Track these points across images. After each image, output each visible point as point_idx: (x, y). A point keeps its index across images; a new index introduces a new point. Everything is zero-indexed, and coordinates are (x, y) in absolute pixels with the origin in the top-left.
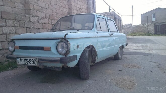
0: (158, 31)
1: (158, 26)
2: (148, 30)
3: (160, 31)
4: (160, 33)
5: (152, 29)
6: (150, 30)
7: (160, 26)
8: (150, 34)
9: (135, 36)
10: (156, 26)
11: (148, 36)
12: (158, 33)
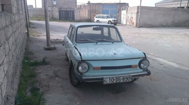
0: (62, 17)
1: (62, 12)
2: (53, 15)
3: (64, 16)
4: (64, 19)
5: (57, 14)
6: (55, 15)
7: (64, 12)
8: (55, 19)
9: (39, 20)
10: (60, 12)
11: (53, 21)
12: (62, 19)
